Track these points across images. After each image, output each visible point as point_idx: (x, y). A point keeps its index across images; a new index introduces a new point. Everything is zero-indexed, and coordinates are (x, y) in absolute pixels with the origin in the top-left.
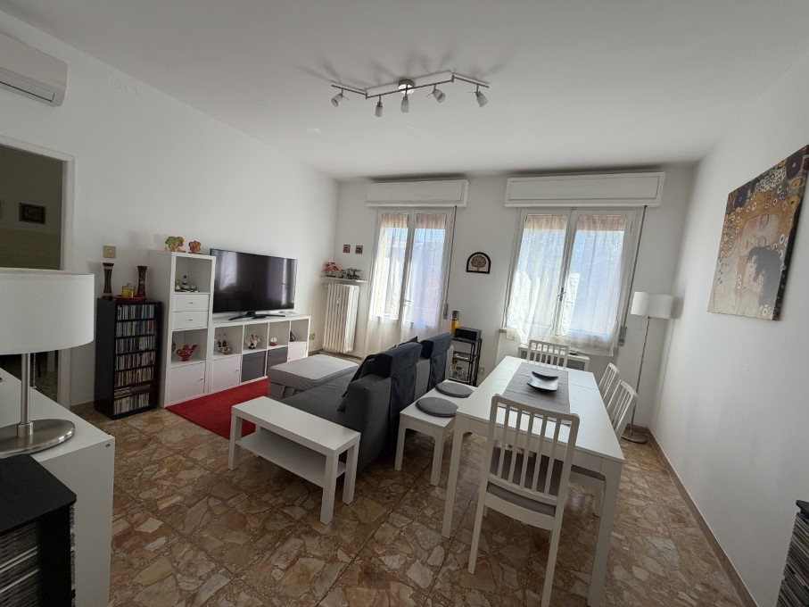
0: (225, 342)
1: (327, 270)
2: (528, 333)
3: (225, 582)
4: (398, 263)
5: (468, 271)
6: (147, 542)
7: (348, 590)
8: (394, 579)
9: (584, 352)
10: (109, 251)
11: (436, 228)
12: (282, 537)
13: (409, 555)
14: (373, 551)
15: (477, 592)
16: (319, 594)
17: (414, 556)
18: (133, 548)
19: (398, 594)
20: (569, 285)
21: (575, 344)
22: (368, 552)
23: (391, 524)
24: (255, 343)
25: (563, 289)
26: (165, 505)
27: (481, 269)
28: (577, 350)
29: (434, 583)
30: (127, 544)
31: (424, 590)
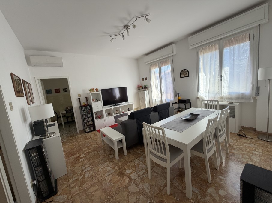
0: (110, 113)
1: (138, 88)
2: (207, 97)
3: (90, 169)
4: (158, 80)
5: (181, 77)
6: (80, 159)
7: (113, 176)
8: (126, 176)
9: (237, 101)
10: (79, 95)
11: (167, 65)
12: (106, 161)
13: (134, 171)
14: (125, 168)
15: (148, 184)
16: (106, 175)
17: (135, 171)
18: (78, 159)
19: (125, 179)
20: (224, 73)
21: (231, 99)
22: (123, 168)
23: (134, 162)
24: (118, 112)
25: (221, 76)
26: (87, 152)
27: (185, 76)
28: (232, 101)
29: (137, 179)
30: (77, 159)
31: (132, 180)
